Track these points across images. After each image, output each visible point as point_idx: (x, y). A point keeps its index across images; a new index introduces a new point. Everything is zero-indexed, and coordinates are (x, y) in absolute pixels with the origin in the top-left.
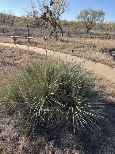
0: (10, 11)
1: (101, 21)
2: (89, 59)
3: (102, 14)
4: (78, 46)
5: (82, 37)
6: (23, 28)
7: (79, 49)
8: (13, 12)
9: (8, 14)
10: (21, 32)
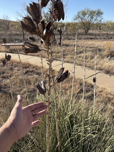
0: (4, 16)
1: (99, 21)
2: (100, 69)
3: (99, 13)
4: (80, 51)
5: (82, 39)
6: (18, 33)
7: (82, 55)
8: (8, 17)
9: (3, 19)
10: (16, 37)
